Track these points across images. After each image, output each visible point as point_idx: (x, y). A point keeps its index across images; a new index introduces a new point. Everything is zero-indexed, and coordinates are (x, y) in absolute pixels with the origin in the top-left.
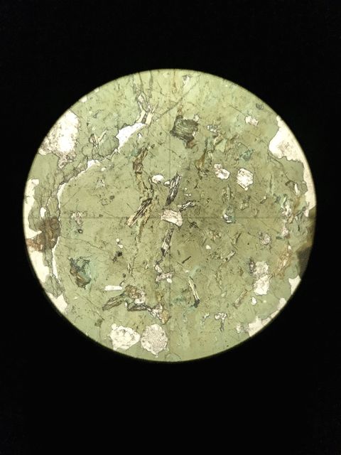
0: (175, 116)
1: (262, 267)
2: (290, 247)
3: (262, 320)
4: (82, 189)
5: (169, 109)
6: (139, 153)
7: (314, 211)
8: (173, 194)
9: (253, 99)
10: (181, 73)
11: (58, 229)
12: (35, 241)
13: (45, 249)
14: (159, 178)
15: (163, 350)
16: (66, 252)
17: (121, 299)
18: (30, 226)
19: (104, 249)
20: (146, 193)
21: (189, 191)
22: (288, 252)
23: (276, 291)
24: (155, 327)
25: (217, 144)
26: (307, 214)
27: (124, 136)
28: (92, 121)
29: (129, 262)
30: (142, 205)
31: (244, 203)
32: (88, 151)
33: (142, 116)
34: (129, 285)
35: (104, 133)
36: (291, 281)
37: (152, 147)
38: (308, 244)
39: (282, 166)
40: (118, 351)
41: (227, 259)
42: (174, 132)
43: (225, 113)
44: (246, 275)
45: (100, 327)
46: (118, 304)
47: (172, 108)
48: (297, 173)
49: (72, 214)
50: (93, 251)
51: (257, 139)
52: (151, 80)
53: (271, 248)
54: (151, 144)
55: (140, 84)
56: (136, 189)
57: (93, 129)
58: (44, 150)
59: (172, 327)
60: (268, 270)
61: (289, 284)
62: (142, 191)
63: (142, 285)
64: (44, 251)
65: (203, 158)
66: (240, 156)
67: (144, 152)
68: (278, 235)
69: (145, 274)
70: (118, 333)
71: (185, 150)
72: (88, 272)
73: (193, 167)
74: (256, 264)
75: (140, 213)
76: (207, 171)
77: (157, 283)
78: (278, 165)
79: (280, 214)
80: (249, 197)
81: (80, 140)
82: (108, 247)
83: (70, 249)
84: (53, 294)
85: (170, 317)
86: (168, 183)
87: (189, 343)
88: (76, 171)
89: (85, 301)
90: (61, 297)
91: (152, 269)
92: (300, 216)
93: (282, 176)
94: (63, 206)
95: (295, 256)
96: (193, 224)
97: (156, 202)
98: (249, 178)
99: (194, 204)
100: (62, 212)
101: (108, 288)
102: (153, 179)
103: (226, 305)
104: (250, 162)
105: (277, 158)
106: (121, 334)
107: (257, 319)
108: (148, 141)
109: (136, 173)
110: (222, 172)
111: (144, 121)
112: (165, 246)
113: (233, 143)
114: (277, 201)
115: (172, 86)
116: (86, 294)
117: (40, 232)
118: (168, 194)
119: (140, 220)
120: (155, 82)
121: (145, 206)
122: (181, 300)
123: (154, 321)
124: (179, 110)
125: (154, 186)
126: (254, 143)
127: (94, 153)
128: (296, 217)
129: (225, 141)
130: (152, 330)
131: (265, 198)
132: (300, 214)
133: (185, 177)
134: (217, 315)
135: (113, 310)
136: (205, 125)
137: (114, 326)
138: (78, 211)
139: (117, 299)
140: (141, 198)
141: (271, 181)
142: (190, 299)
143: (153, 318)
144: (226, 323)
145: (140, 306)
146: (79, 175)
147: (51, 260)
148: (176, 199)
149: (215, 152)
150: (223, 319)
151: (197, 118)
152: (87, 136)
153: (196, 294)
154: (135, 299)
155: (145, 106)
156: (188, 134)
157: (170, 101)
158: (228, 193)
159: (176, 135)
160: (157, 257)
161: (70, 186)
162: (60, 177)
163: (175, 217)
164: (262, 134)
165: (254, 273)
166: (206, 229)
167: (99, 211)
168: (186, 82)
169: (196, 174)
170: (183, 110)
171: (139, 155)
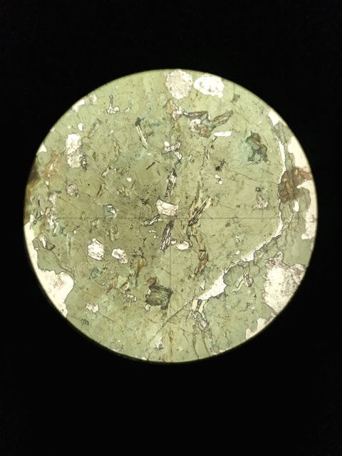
0: (169, 308)
1: (74, 162)
2: (47, 183)
4: (258, 232)
5: (175, 315)
6: (203, 271)
7: (25, 221)
8: (168, 231)
9: (90, 332)
11: (280, 191)
12: (303, 178)
13: (293, 170)
14: (181, 247)
15: (170, 73)
16: (272, 169)
17: (215, 123)
18: (309, 192)
19: (234, 174)
20: (194, 231)
21: (152, 236)
22: (49, 178)
23: (58, 138)
24: (178, 96)
25: (126, 283)
26: (32, 217)
27: (218, 287)
28: (251, 301)
29: (208, 161)
30: (198, 219)
31: (95, 226)
32: (254, 269)
33: (201, 306)
34: (208, 137)
35: (239, 288)
36: (45, 150)
37: (190, 277)
38: (29, 188)
41: (110, 168)
42: (170, 293)
43: (119, 314)
44: (90, 153)
45: (235, 95)
46: (217, 118)
47: (173, 316)
48: (44, 258)
49: (268, 206)
50: (245, 170)
51: (85, 290)
52: (194, 343)
53: (66, 182)
54: (192, 279)
55: (205, 339)
56: (205, 235)
57: (249, 292)
58: (297, 269)
59: (162, 97)
60: (68, 159)
62: (199, 233)
63: (194, 137)
64: (294, 169)
65: (139, 268)
66: (102, 272)
67: (198, 271)
68: (59, 195)
69: (192, 150)
70: (217, 89)
71: (157, 276)
72: (249, 149)
73: (149, 259)
74: (79, 165)
75: (199, 211)
76: (134, 256)
77: (179, 141)
78: (63, 266)
79: (59, 216)
80: (90, 231)
81: (261, 280)
82: (230, 174)
84: (282, 125)
85: (165, 106)
86: (173, 243)
87: (144, 82)
88: (265, 249)
89: (251, 120)
90: (274, 124)
91: (185, 154)
93: (59, 255)
94: (277, 214)
95: (41, 175)
96: (146, 203)
97: (184, 223)
98: (92, 250)
99: (146, 223)
100: (277, 208)
101: (228, 134)
102: (187, 247)
103: (108, 122)
104: (92, 267)
105: (65, 273)
106: (213, 89)
108: (194, 282)
109: (205, 251)
110: (119, 255)
111: (200, 302)
112: (173, 179)
113: (110, 285)
114: (62, 229)
115: (174, 338)
116: (250, 126)
117: (299, 187)
118: (172, 231)
119: (199, 204)
120: (190, 340)
121: (194, 218)
122: (154, 124)
123: (181, 102)
124: (165, 314)
125: (186, 237)
126: (89, 286)
127: (248, 268)
128: (42, 214)
129: (118, 286)
130: (182, 93)
131: (75, 232)
132: (38, 217)
133: (156, 249)
134: (117, 111)
135: (223, 112)
136: (139, 301)
137: (220, 95)
138: (262, 209)
139: (219, 123)
140: (199, 226)
141: (70, 249)
142: (145, 127)
143: (181, 105)
144: (108, 103)
145: (195, 117)
146: (262, 246)
147: (286, 160)
148: (164, 227)
149: (128, 275)
150: (111, 108)
151: (147, 307)
152: (256, 285)
153: (139, 131)
154: (201, 123)
155: (199, 317)
156: (155, 292)
157: (174, 323)
158: (112, 235)
159: (166, 290)
160: (181, 168)
161: (271, 234)
162: (281, 242)
163: (164, 209)
164: (81, 296)
165: (81, 155)
166: (132, 198)
167: (240, 211)
168: (160, 343)
169: (145, 253)
170: (162, 315)
171: (203, 268)
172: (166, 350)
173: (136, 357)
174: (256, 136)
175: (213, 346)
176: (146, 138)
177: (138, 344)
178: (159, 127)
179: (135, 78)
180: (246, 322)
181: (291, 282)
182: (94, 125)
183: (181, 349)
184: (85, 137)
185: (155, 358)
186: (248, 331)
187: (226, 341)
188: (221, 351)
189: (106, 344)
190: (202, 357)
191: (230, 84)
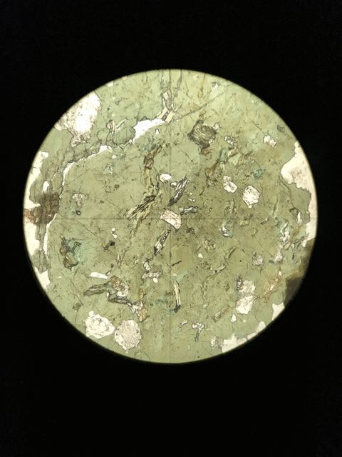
0: (196, 120)
1: (249, 287)
2: (280, 273)
3: (238, 339)
4: (89, 171)
5: (192, 112)
6: (153, 148)
7: (312, 244)
8: (177, 196)
9: (276, 119)
10: (210, 79)
11: (57, 206)
12: (32, 212)
13: (40, 223)
14: (167, 177)
16: (60, 230)
17: (104, 288)
18: (30, 197)
19: (98, 235)
20: (151, 189)
21: (193, 196)
22: (277, 278)
24: (132, 323)
25: (231, 156)
26: (304, 244)
27: (142, 128)
28: (114, 107)
29: (120, 253)
30: (145, 200)
31: (245, 219)
32: (103, 136)
33: (164, 113)
34: (114, 276)
35: (122, 121)
36: (274, 306)
37: (167, 146)
38: (300, 273)
39: (291, 192)
40: (91, 338)
41: (216, 271)
42: (191, 136)
43: (245, 128)
44: (231, 291)
45: (78, 310)
46: (100, 292)
47: (194, 112)
48: (303, 201)
49: (73, 194)
50: (86, 235)
51: (272, 160)
52: (180, 80)
53: (262, 270)
54: (166, 142)
55: (168, 80)
56: (142, 183)
57: (113, 115)
58: (60, 125)
59: (147, 326)
60: (254, 291)
61: (272, 309)
62: (147, 187)
63: (128, 279)
64: (38, 224)
65: (214, 167)
66: (251, 173)
67: (157, 149)
68: (271, 259)
69: (132, 268)
70: (93, 321)
71: (199, 156)
72: (78, 255)
73: (202, 174)
74: (245, 283)
75: (141, 208)
76: (216, 181)
77: (143, 280)
78: (287, 190)
79: (277, 238)
80: (251, 216)
81: (98, 123)
82: (102, 235)
83: (65, 228)
84: (39, 269)
85: (148, 317)
86: (175, 184)
87: (161, 346)
88: (86, 153)
89: (69, 282)
90: (47, 272)
91: (140, 265)
93: (288, 201)
94: (66, 185)
95: (284, 283)
96: (190, 230)
97: (159, 200)
98: (255, 198)
99: (195, 210)
100: (65, 190)
101: (94, 274)
102: (161, 176)
103: (206, 316)
104: (260, 181)
105: (287, 182)
106: (97, 322)
107: (233, 337)
108: (164, 139)
109: (145, 167)
110: (230, 185)
111: (164, 118)
112: (158, 246)
113: (247, 159)
114: (278, 225)
115: (199, 90)
116: (71, 276)
117: (38, 205)
118: (173, 195)
119: (140, 214)
120: (183, 83)
121: (148, 202)
122: (162, 302)
123: (132, 316)
124: (201, 115)
125: (160, 184)
126: (267, 163)
127: (109, 139)
128: (293, 245)
129: (239, 155)
130: (128, 325)
131: (266, 219)
132: (298, 243)
133: (193, 182)
134: (195, 324)
135: (94, 297)
136: (223, 135)
137: (91, 313)
138: (80, 193)
139: (100, 287)
140: (145, 193)
141: (276, 204)
142: (172, 302)
143: (132, 314)
144: (201, 335)
145: (121, 299)
146: (89, 157)
147: (44, 235)
148: (179, 201)
149: (227, 164)
150: (200, 329)
151: (217, 127)
152: (105, 120)
153: (178, 299)
154: (117, 291)
155: (168, 104)
156: (205, 140)
157: (194, 104)
158: (232, 207)
159: (193, 139)
160: (148, 254)
161: (78, 166)
162: (70, 156)
163: (174, 219)
164: (278, 156)
165: (240, 291)
166: (202, 238)
167: (101, 197)
168: (214, 89)
169: (204, 181)
170: (205, 116)
171: (152, 151)
176: (174, 291)
178: (158, 298)
180: (124, 86)
182: (220, 317)
183: (195, 78)
184: (232, 308)
191: (77, 324)
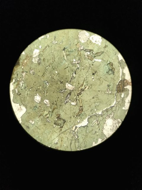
0: (63, 128)
1: (35, 61)
2: (23, 67)
4: (105, 103)
6: (80, 115)
7: (11, 81)
8: (68, 96)
9: (29, 132)
11: (117, 88)
12: (128, 84)
14: (73, 103)
15: (81, 31)
16: (115, 78)
17: (95, 55)
18: (129, 90)
20: (79, 98)
21: (62, 97)
23: (30, 50)
24: (83, 42)
25: (47, 114)
26: (14, 81)
27: (85, 123)
28: (97, 131)
29: (90, 70)
30: (81, 93)
31: (39, 89)
32: (101, 118)
33: (77, 129)
34: (91, 60)
35: (93, 125)
36: (24, 54)
37: (74, 116)
38: (15, 68)
39: (21, 102)
41: (49, 66)
42: (65, 121)
43: (42, 126)
44: (42, 58)
45: (105, 45)
46: (97, 53)
47: (64, 131)
48: (16, 98)
49: (111, 93)
50: (104, 77)
51: (30, 114)
52: (71, 144)
53: (30, 68)
55: (76, 143)
56: (83, 100)
57: (97, 127)
58: (119, 121)
59: (76, 41)
60: (33, 59)
62: (81, 99)
63: (86, 60)
64: (124, 80)
65: (54, 109)
66: (38, 108)
67: (78, 115)
68: (27, 73)
69: (84, 64)
70: (99, 41)
71: (61, 113)
72: (107, 68)
73: (59, 106)
74: (37, 62)
75: (83, 90)
76: (53, 104)
77: (80, 60)
78: (23, 102)
79: (25, 82)
80: (37, 91)
81: (103, 123)
82: (98, 77)
84: (123, 61)
85: (76, 45)
86: (70, 101)
88: (107, 111)
89: (110, 57)
90: (120, 60)
91: (81, 66)
92: (17, 80)
93: (22, 98)
94: (114, 97)
95: (21, 64)
96: (61, 83)
97: (75, 94)
98: (36, 98)
99: (60, 91)
100: (115, 95)
101: (100, 61)
102: (75, 104)
103: (52, 47)
104: (35, 105)
105: (23, 105)
106: (97, 41)
107: (40, 39)
108: (75, 119)
109: (82, 107)
110: (47, 102)
111: (76, 127)
112: (74, 75)
113: (41, 114)
114: (25, 87)
115: (63, 140)
116: (109, 59)
117: (125, 87)
118: (70, 97)
119: (83, 87)
120: (70, 143)
121: (80, 93)
122: (71, 51)
123: (83, 44)
125: (75, 100)
126: (32, 113)
127: (98, 117)
129: (44, 115)
130: (84, 41)
131: (30, 89)
132: (16, 81)
133: (62, 103)
134: (56, 43)
135: (99, 51)
136: (52, 123)
137: (100, 44)
138: (108, 94)
139: (97, 55)
140: (82, 96)
141: (27, 96)
142: (66, 52)
143: (83, 45)
144: (53, 39)
145: (88, 51)
146: (106, 109)
147: (122, 75)
148: (67, 94)
149: (49, 111)
150: (54, 41)
151: (54, 126)
152: (100, 125)
153: (64, 53)
154: (90, 54)
155: (75, 134)
156: (58, 120)
157: (64, 134)
158: (45, 93)
159: (64, 120)
160: (78, 71)
161: (110, 105)
162: (114, 109)
163: (69, 87)
164: (28, 116)
165: (38, 59)
166: (56, 80)
167: (99, 93)
168: (57, 141)
169: (57, 103)
170: (60, 130)
171: (80, 114)
172: (59, 145)
173: (46, 145)
174: (111, 64)
175: (78, 146)
176: (66, 56)
177: (48, 140)
178: (72, 53)
179: (66, 31)
180: (94, 139)
181: (115, 126)
182: (46, 47)
183: (65, 145)
184: (41, 51)
185: (54, 147)
186: (94, 143)
187: (84, 145)
188: (82, 149)
189: (35, 138)
190: (73, 150)
191: (105, 40)
